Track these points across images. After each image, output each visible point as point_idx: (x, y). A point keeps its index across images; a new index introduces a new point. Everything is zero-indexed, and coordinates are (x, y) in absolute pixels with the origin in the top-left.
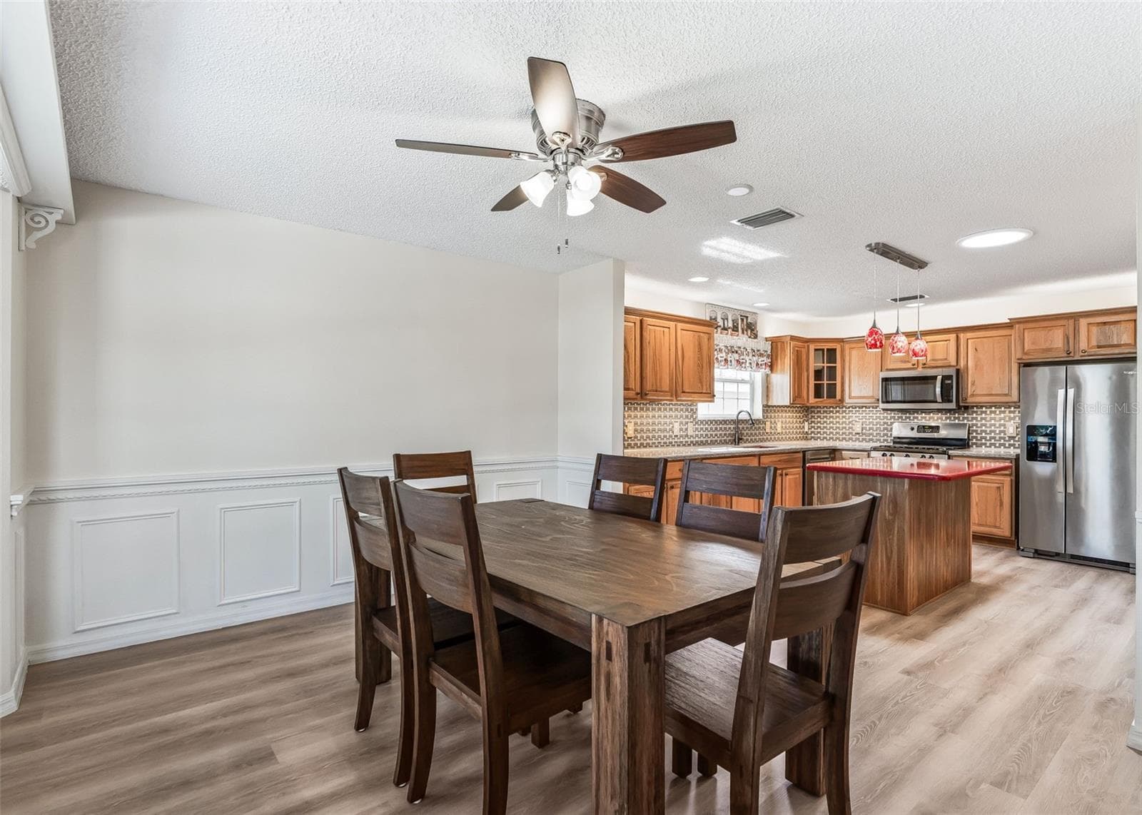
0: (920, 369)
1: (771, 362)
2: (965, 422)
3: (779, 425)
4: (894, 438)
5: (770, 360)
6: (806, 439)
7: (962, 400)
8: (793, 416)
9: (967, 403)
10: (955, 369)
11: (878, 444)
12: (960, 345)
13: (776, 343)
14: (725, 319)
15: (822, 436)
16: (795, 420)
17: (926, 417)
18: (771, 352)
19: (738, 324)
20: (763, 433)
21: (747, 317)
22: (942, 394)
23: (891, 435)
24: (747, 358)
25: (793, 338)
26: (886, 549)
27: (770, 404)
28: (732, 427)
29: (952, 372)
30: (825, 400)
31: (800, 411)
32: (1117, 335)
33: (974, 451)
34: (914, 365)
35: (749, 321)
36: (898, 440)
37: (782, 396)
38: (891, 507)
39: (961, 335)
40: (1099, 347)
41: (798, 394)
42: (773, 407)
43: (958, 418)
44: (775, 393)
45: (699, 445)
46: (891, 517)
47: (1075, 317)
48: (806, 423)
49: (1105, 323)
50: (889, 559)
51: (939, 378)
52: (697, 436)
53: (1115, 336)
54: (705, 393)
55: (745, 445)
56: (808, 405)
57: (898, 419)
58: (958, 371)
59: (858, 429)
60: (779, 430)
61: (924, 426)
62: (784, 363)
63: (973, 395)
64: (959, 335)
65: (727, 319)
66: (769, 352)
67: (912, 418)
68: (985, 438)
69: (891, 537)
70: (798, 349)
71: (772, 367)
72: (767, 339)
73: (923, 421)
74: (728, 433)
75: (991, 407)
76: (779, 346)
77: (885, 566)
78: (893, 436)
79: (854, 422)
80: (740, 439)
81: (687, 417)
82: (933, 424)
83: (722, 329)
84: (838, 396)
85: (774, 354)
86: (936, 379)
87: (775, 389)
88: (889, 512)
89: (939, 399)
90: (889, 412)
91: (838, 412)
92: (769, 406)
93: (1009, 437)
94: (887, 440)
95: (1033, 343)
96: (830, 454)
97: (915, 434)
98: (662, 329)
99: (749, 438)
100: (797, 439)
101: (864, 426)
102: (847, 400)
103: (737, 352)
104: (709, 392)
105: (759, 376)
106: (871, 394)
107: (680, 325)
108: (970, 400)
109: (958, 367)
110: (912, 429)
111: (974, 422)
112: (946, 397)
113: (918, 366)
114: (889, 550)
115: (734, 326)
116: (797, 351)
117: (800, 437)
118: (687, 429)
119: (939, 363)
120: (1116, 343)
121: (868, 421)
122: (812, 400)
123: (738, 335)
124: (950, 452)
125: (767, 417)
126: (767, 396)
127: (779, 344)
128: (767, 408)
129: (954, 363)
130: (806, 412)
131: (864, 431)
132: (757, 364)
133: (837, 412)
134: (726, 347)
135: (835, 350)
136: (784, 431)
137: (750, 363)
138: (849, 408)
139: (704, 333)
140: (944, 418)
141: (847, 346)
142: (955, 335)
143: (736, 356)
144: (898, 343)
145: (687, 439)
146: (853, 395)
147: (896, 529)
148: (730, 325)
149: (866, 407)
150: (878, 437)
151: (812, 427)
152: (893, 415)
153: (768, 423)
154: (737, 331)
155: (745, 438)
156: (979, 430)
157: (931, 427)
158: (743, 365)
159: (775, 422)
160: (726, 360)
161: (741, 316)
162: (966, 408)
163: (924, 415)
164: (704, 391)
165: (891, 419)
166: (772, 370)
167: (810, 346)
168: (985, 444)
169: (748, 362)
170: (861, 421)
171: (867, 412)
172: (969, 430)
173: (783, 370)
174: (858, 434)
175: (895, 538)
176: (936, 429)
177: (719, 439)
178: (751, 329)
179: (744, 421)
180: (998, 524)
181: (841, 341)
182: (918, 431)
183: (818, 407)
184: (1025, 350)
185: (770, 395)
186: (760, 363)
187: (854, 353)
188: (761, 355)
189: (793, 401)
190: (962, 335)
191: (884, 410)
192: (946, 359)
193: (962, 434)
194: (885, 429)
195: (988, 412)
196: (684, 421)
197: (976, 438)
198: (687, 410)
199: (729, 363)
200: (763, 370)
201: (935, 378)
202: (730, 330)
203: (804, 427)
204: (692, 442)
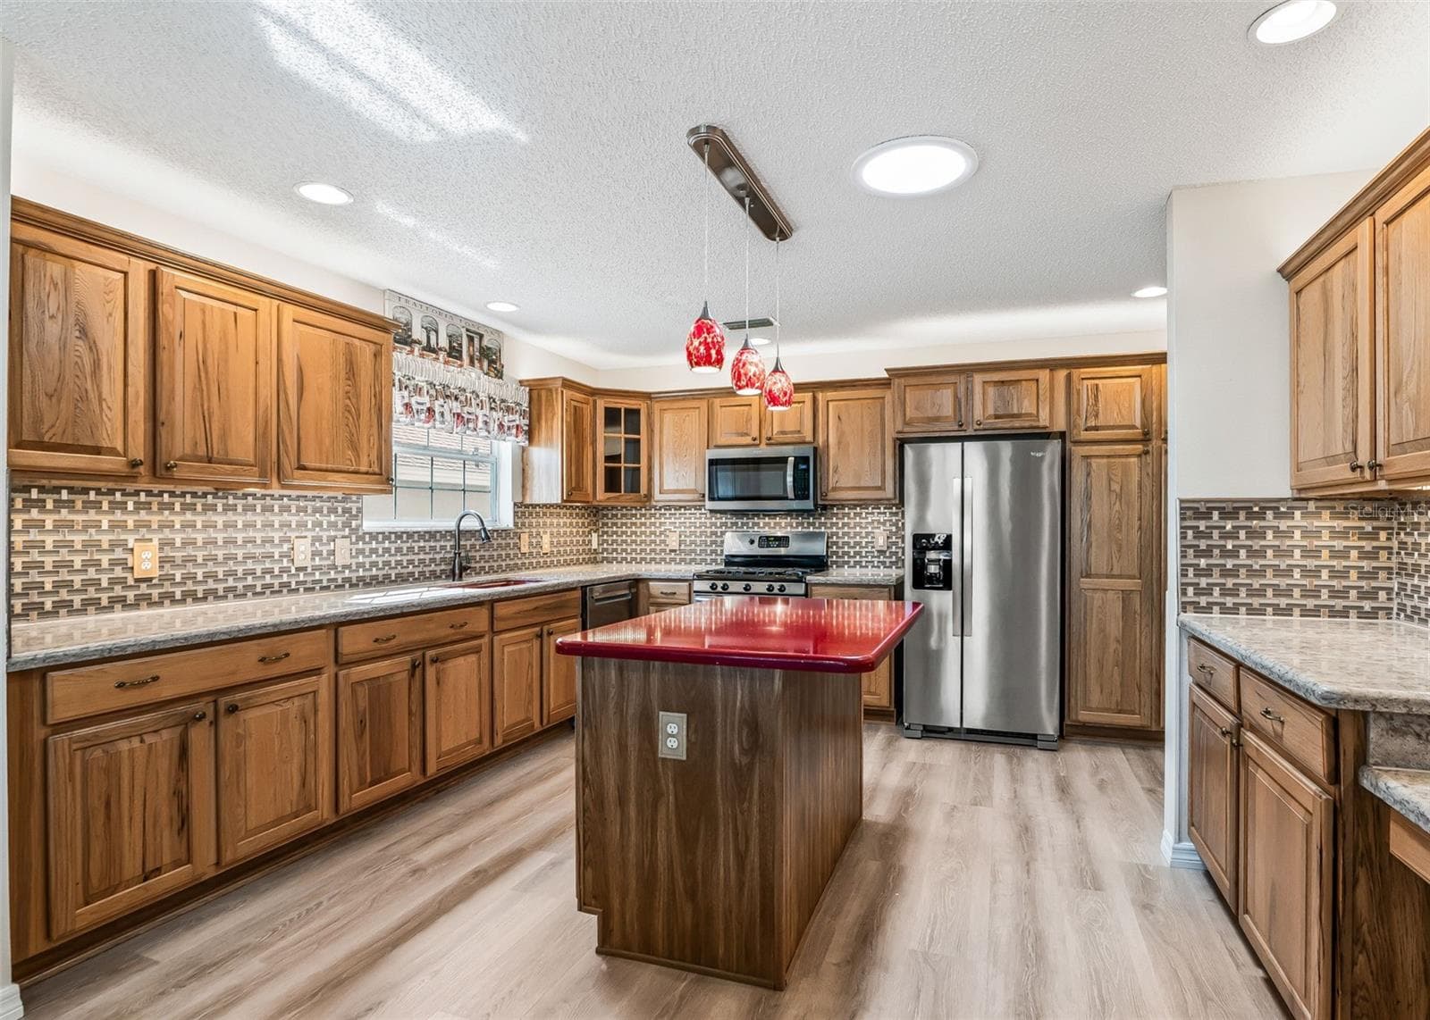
0: (763, 446)
1: (529, 425)
2: (823, 530)
3: (546, 540)
4: (726, 556)
5: (527, 421)
6: (595, 561)
7: (822, 495)
8: (571, 524)
9: (826, 500)
10: (812, 446)
11: (703, 568)
12: (818, 410)
13: (538, 390)
14: (431, 329)
15: (620, 556)
16: (575, 530)
17: (770, 523)
18: (530, 407)
19: (460, 345)
20: (516, 555)
21: (481, 336)
22: (794, 486)
23: (722, 551)
24: (480, 413)
25: (568, 384)
26: (736, 835)
27: (528, 501)
28: (448, 544)
29: (807, 451)
30: (624, 497)
31: (583, 515)
32: (1018, 401)
33: (835, 575)
34: (755, 439)
35: (485, 342)
36: (730, 560)
37: (548, 486)
38: (745, 734)
39: (820, 396)
40: (997, 417)
41: (578, 483)
42: (534, 506)
43: (813, 524)
44: (535, 482)
45: (367, 585)
46: (745, 760)
47: (967, 370)
48: (595, 536)
49: (1003, 382)
50: (741, 857)
51: (791, 459)
52: (360, 565)
53: (1015, 401)
54: (367, 473)
55: (475, 579)
56: (595, 503)
57: (732, 527)
58: (815, 449)
59: (674, 544)
60: (546, 548)
61: (767, 537)
62: (552, 427)
63: (835, 489)
64: (816, 395)
65: (437, 332)
66: (525, 406)
67: (751, 525)
68: (847, 553)
69: (746, 805)
70: (576, 404)
71: (530, 435)
72: (521, 383)
73: (767, 529)
74: (438, 557)
75: (855, 506)
76: (544, 398)
77: (733, 875)
78: (726, 553)
79: (667, 533)
80: (463, 569)
81: (333, 525)
82: (779, 534)
83: (424, 349)
84: (644, 490)
85: (535, 412)
86: (786, 462)
87: (535, 474)
88: (741, 743)
89: (791, 494)
90: (718, 515)
91: (644, 515)
92: (527, 506)
93: (878, 551)
94: (715, 561)
95: (916, 409)
96: (630, 587)
97: (756, 550)
98: (233, 308)
99: (487, 565)
100: (578, 563)
101: (683, 538)
102: (657, 496)
103: (456, 399)
104: (377, 470)
105: (506, 449)
106: (692, 487)
107: (290, 311)
108: (832, 495)
109: (815, 445)
110: (752, 542)
111: (834, 530)
112: (801, 492)
113: (760, 442)
114: (742, 839)
115: (451, 347)
116: (575, 407)
117: (584, 559)
118: (333, 553)
119: (789, 438)
120: (1016, 412)
121: (688, 530)
122: (601, 495)
123: (461, 366)
124: (808, 578)
125: (523, 524)
126: (523, 486)
127: (543, 393)
128: (523, 509)
129: (809, 438)
130: (595, 516)
131: (682, 547)
132: (501, 426)
133: (642, 515)
134: (432, 385)
135: (637, 412)
136: (555, 550)
137: (486, 423)
138: (660, 509)
139: (359, 339)
140: (794, 525)
141: (657, 406)
142: (811, 394)
143: (456, 407)
144: (748, 366)
145: (332, 575)
146: (665, 488)
147: (756, 785)
148: (444, 343)
149: (685, 507)
150: (703, 556)
151: (605, 541)
152: (724, 520)
153: (525, 537)
154: (460, 358)
155: (478, 565)
156: (841, 541)
157: (777, 539)
158: (471, 425)
159: (538, 534)
160: (430, 411)
161: (467, 330)
162: (825, 507)
163: (767, 520)
164: (363, 468)
165: (721, 527)
166: (530, 440)
167: (598, 402)
168: (848, 562)
169: (480, 419)
170: (678, 530)
171: (688, 516)
172: (827, 543)
173: (550, 441)
174: (675, 551)
175: (755, 809)
176: (783, 541)
177: (416, 571)
178: (490, 359)
179: (472, 533)
180: (873, 690)
181: (647, 396)
182: (760, 546)
183: (613, 508)
184: (907, 419)
185: (528, 486)
186: (506, 424)
187: (668, 417)
188: (509, 410)
189: (568, 495)
190: (821, 394)
191: (711, 511)
192: (799, 431)
193: (818, 548)
194: (713, 542)
195: (852, 515)
196: (325, 535)
197: (836, 553)
198: (333, 511)
199: (437, 416)
200: (513, 438)
201: (784, 460)
202: (442, 355)
203: (590, 541)
204: (348, 580)
